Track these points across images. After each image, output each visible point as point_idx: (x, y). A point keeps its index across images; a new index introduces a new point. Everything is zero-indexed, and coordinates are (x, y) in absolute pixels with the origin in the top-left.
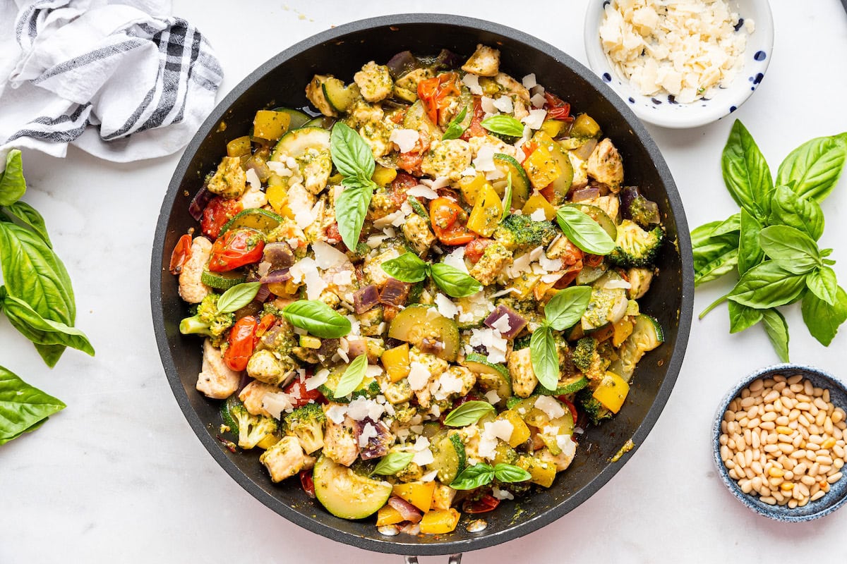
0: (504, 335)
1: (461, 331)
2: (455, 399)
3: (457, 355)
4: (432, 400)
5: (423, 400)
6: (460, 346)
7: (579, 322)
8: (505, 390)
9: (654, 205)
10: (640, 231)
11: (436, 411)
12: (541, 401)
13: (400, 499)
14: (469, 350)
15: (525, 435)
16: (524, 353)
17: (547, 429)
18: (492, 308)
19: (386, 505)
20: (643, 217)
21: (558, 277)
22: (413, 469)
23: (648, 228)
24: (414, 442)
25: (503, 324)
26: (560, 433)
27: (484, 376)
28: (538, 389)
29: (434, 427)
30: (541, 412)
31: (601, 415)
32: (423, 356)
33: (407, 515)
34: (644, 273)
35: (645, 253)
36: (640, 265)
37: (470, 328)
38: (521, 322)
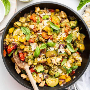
0: (63, 48)
1: (56, 51)
2: (61, 61)
3: (57, 55)
4: (57, 63)
5: (56, 64)
6: (57, 53)
7: (72, 40)
8: (67, 55)
9: (74, 17)
10: (73, 22)
11: (59, 64)
12: (73, 54)
13: (61, 79)
14: (59, 53)
15: (74, 60)
16: (67, 49)
17: (76, 58)
18: (59, 45)
19: (59, 81)
20: (73, 19)
21: (66, 35)
22: (60, 74)
23: (74, 21)
24: (58, 70)
25: (62, 47)
26: (78, 57)
27: (63, 56)
28: (72, 53)
29: (60, 66)
30: (74, 56)
31: (82, 51)
32: (52, 58)
33: (63, 81)
34: (77, 27)
35: (76, 24)
36: (76, 26)
37: (57, 50)
38: (64, 45)
